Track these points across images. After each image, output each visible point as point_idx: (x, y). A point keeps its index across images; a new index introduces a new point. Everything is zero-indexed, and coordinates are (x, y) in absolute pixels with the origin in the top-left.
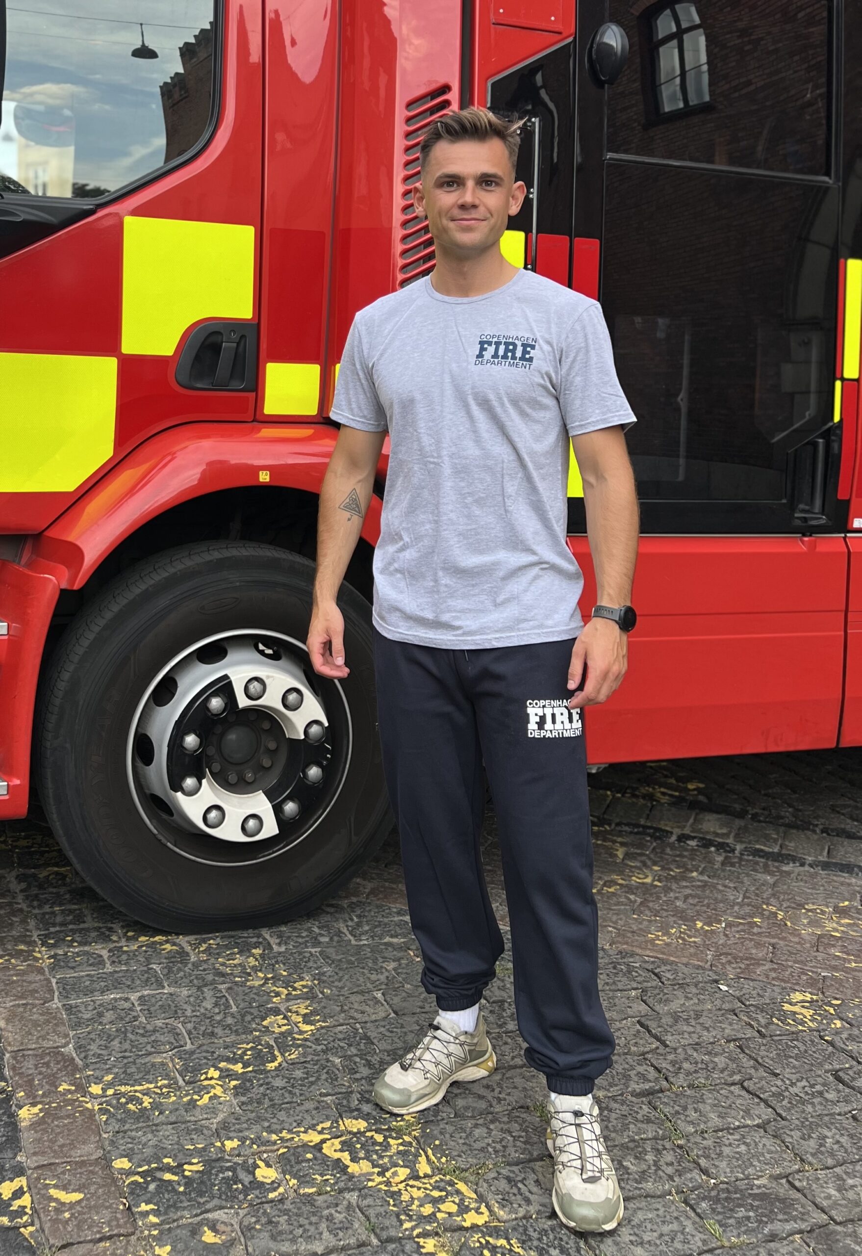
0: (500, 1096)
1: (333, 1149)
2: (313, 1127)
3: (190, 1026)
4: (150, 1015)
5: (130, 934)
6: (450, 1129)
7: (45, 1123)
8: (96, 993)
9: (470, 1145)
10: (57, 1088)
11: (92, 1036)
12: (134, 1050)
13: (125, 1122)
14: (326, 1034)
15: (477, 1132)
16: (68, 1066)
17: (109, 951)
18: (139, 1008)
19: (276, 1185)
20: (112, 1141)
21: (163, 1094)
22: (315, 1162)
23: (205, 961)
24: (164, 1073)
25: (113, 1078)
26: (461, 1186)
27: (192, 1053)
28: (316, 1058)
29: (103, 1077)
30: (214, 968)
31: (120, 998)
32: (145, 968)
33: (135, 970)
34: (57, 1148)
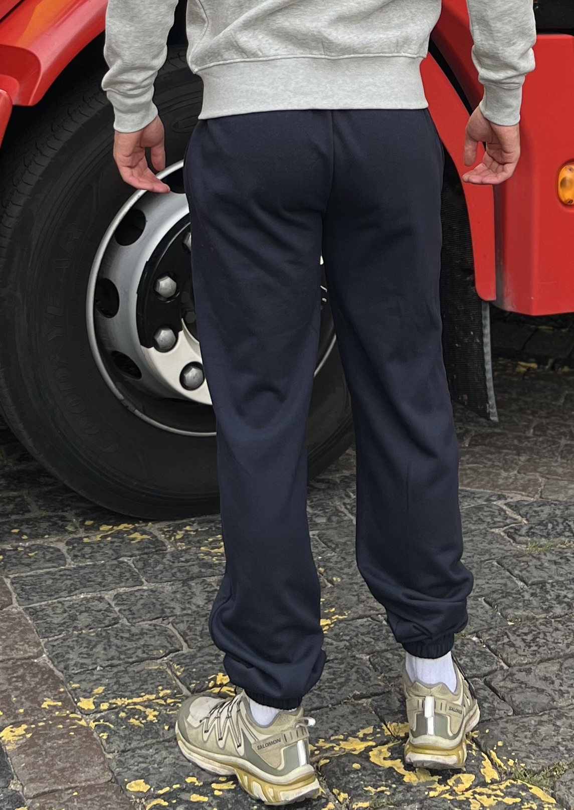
1: (382, 757)
2: (353, 734)
3: (183, 627)
4: (133, 616)
5: (88, 523)
6: (511, 728)
7: (36, 745)
8: (62, 594)
9: (538, 745)
10: (40, 705)
11: (69, 642)
12: (122, 657)
13: (131, 739)
14: (346, 628)
15: (543, 730)
16: (48, 678)
17: (68, 544)
18: (117, 609)
19: (324, 801)
20: (120, 761)
21: (169, 705)
22: (364, 772)
23: (186, 551)
24: (165, 681)
25: (104, 690)
26: (535, 790)
27: (193, 657)
28: (340, 656)
29: (92, 690)
30: (198, 558)
31: (93, 598)
32: (115, 562)
33: (103, 565)
34: (56, 772)
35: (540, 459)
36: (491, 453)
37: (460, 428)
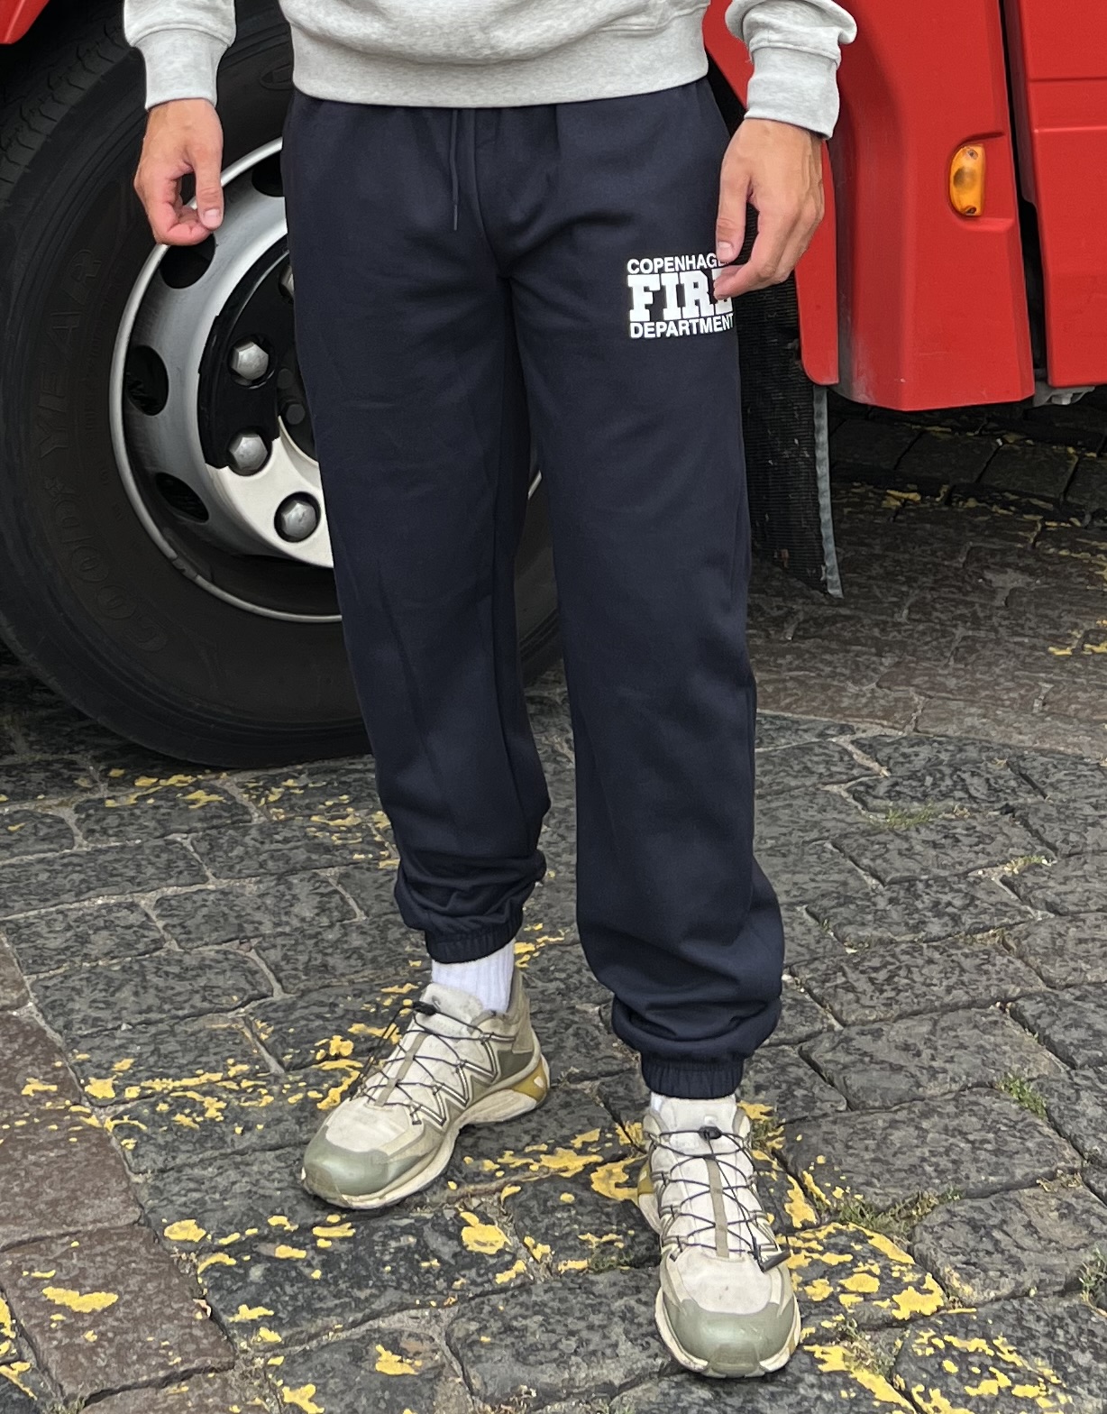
0: (934, 1064)
1: (613, 1182)
2: (565, 1142)
3: (274, 955)
4: (188, 936)
5: (115, 773)
6: (841, 1132)
7: (10, 1159)
8: (65, 897)
9: (887, 1163)
10: (19, 1091)
11: (75, 982)
12: (166, 1007)
13: (176, 1150)
14: (561, 958)
15: (897, 1136)
16: (35, 1043)
17: (77, 810)
18: (160, 924)
19: (508, 1258)
20: (156, 1188)
21: (244, 1091)
22: (581, 1209)
23: (285, 823)
24: (238, 1050)
25: (133, 1065)
26: (879, 1241)
27: (290, 1007)
28: (548, 1007)
29: (112, 1063)
30: (306, 836)
31: (119, 905)
32: (160, 842)
33: (139, 847)
34: (42, 1206)
35: (917, 663)
36: (832, 652)
37: (779, 608)
